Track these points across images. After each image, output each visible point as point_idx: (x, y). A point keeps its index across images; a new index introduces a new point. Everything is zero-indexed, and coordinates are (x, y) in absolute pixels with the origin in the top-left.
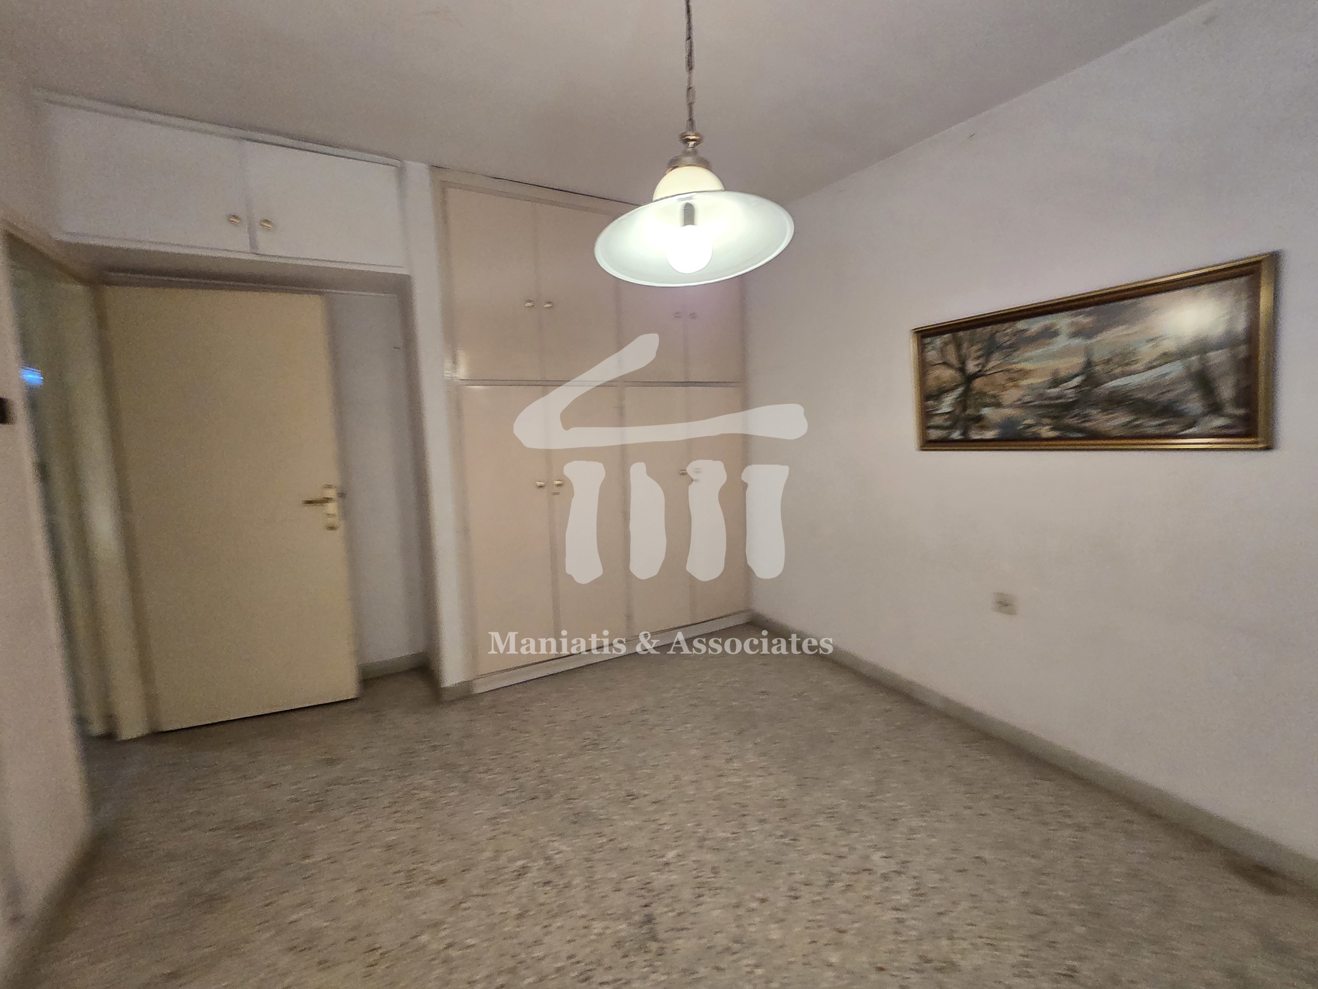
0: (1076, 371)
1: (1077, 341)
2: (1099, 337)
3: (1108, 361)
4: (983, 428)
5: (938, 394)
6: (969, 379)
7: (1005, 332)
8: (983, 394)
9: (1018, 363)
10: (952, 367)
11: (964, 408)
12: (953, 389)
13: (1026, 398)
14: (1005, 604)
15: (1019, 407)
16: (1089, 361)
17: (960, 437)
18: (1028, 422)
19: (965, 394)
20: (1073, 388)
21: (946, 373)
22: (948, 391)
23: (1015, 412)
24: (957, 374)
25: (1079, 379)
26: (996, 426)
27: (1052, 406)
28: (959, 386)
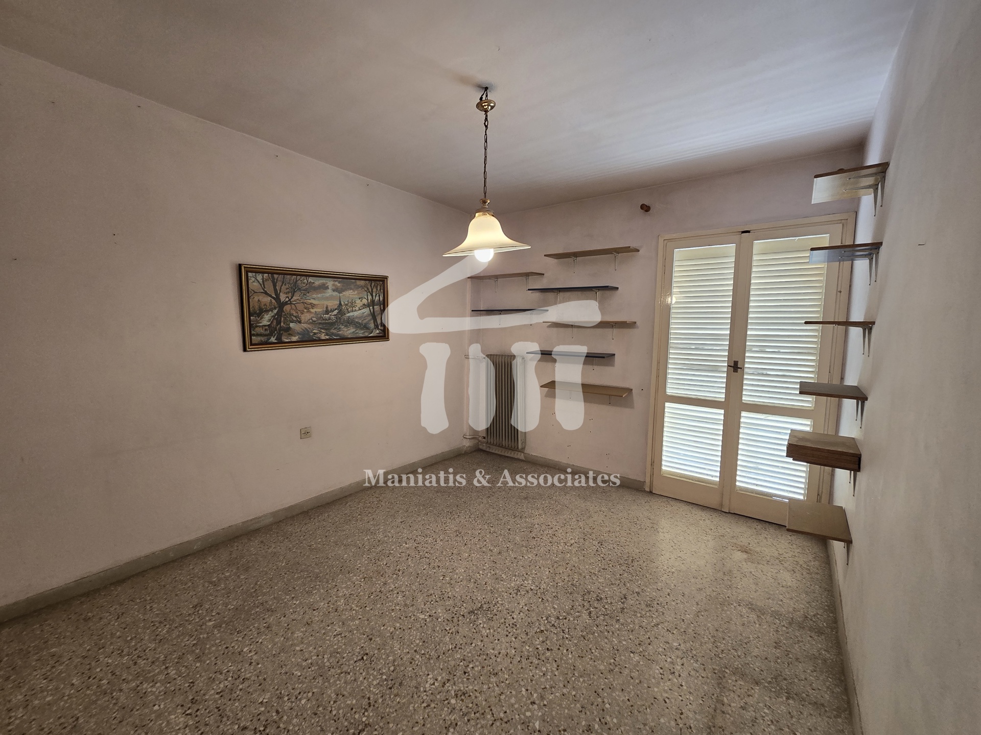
0: (336, 307)
1: (335, 294)
2: (344, 293)
3: (346, 305)
4: (291, 335)
5: (261, 312)
6: (281, 305)
7: (303, 282)
8: (291, 315)
9: (309, 300)
10: (271, 296)
11: (279, 323)
12: (271, 310)
13: (314, 319)
14: (305, 434)
15: (311, 323)
16: (340, 304)
17: (276, 341)
18: (314, 331)
19: (280, 314)
20: (334, 315)
21: (266, 300)
22: (267, 311)
23: (309, 326)
24: (273, 301)
25: (337, 311)
26: (298, 333)
27: (326, 323)
28: (275, 308)
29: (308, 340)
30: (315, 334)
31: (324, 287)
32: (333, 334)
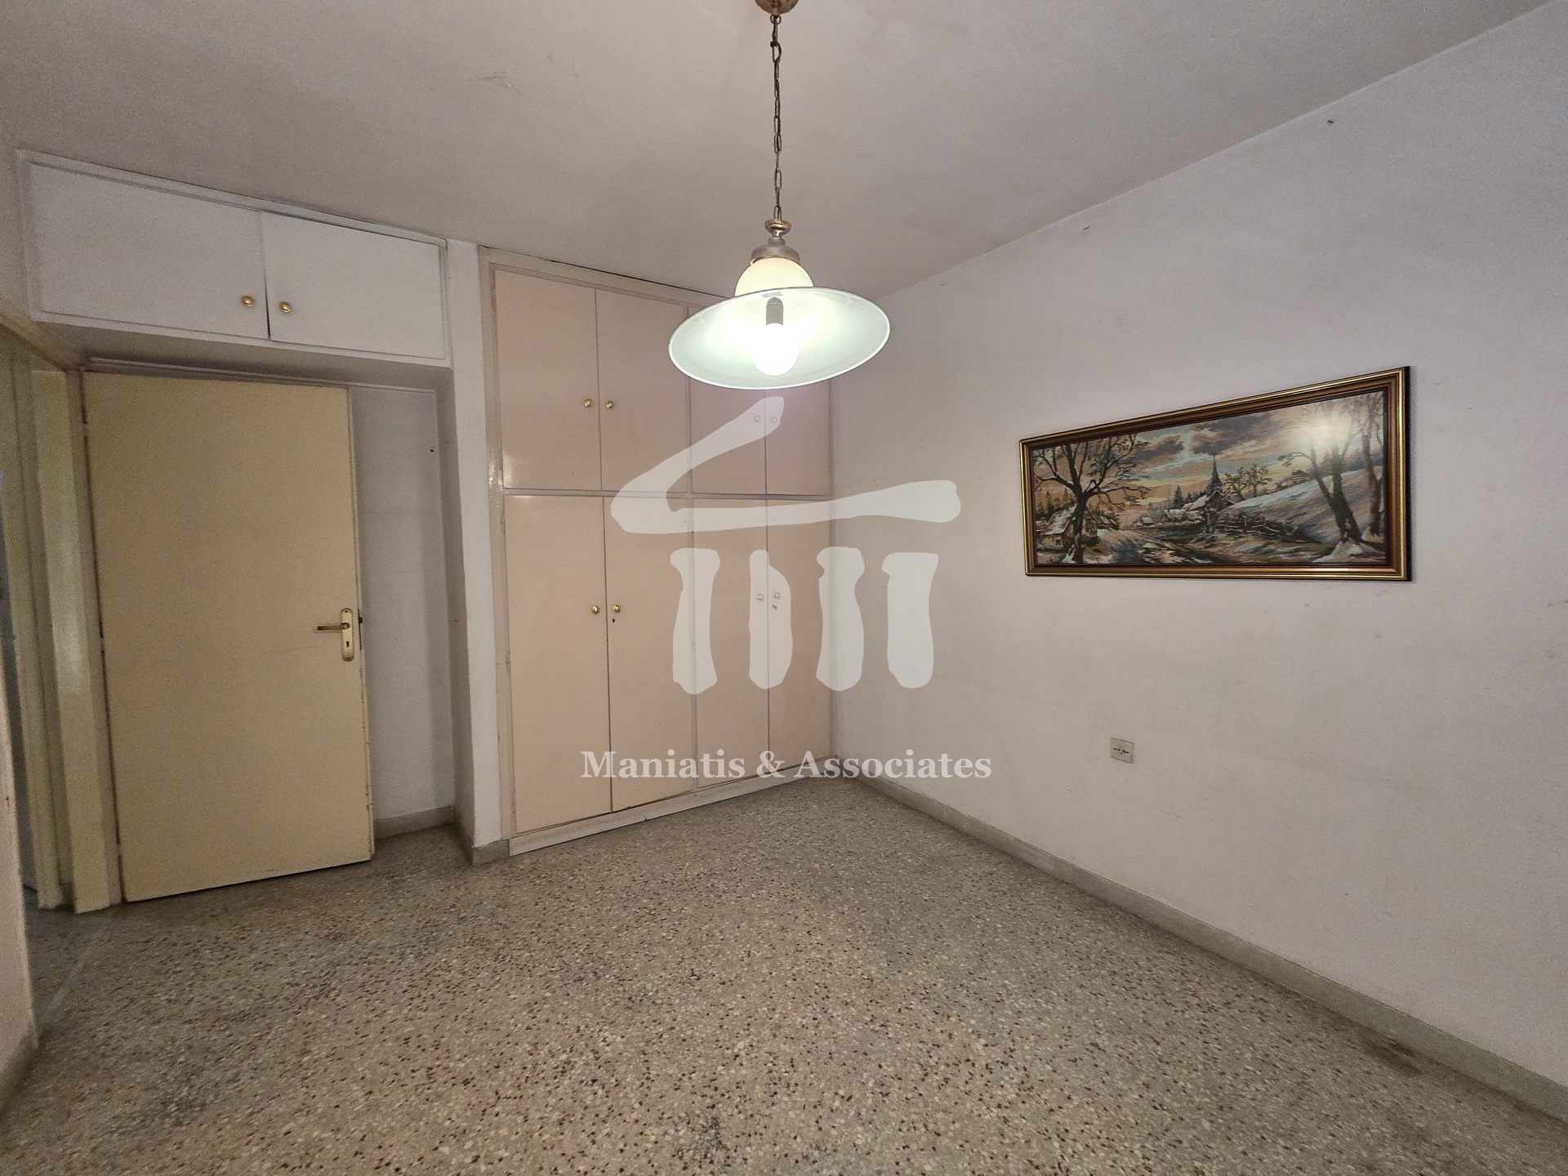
0: (1201, 490)
1: (1202, 457)
2: (1226, 454)
3: (1235, 480)
4: (1099, 552)
5: (1049, 513)
7: (1123, 446)
8: (1099, 514)
9: (1137, 480)
10: (1065, 483)
11: (1078, 530)
12: (1066, 507)
13: (1147, 520)
14: (1122, 751)
15: (1138, 529)
16: (1216, 480)
17: (1073, 562)
18: (1148, 545)
19: (1079, 514)
20: (1198, 509)
21: (1058, 490)
22: (1060, 510)
23: (1135, 534)
24: (1070, 491)
25: (1205, 498)
26: (1113, 550)
27: (1175, 528)
28: (1072, 504)
29: (1132, 564)
30: (1148, 551)
31: (1173, 448)
32: (1192, 552)
